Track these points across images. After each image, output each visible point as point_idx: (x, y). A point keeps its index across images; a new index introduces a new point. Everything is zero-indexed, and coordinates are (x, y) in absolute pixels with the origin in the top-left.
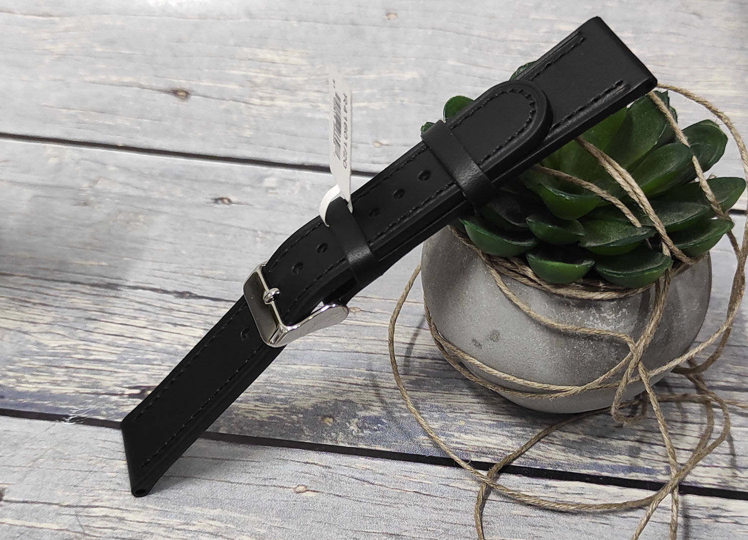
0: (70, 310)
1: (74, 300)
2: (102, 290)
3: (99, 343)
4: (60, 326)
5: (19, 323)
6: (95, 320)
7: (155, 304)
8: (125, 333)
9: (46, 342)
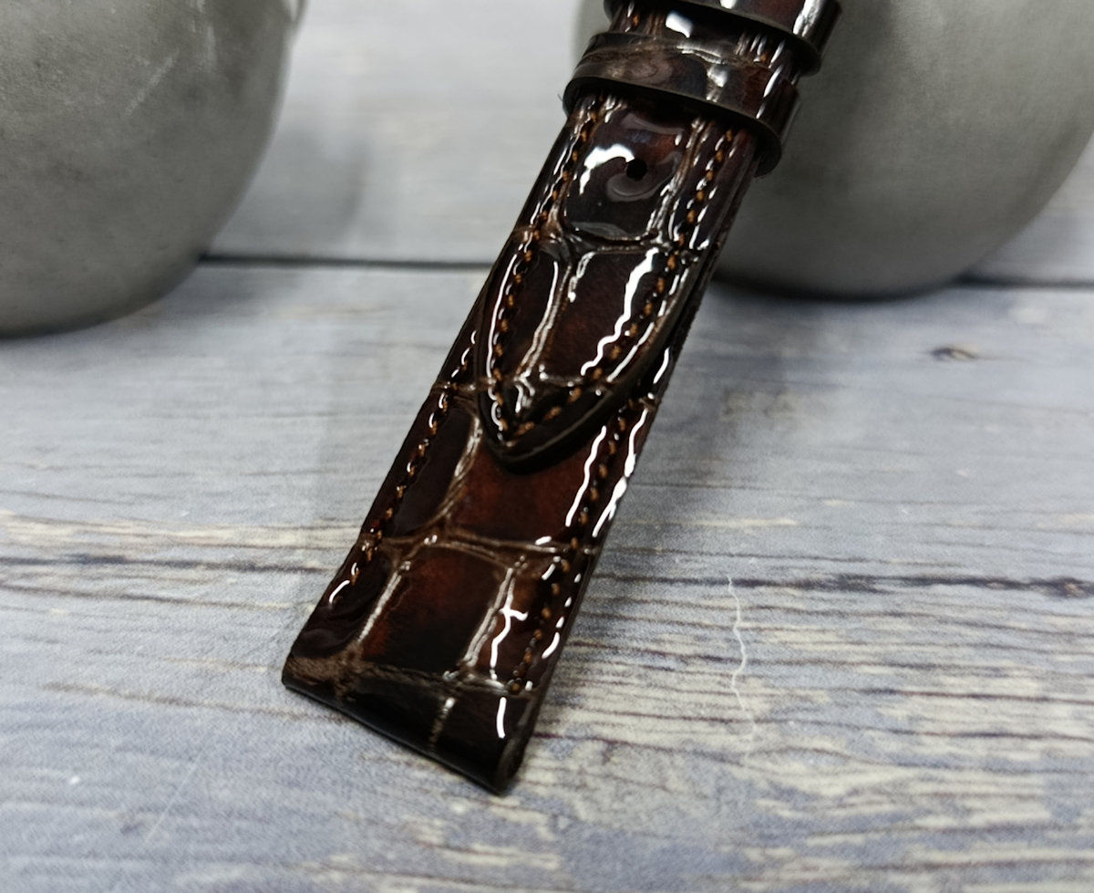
0: (795, 670)
1: (783, 636)
2: (840, 599)
3: (959, 768)
4: (804, 722)
5: (676, 726)
6: (892, 692)
7: (1012, 623)
8: (1004, 723)
9: (805, 785)
